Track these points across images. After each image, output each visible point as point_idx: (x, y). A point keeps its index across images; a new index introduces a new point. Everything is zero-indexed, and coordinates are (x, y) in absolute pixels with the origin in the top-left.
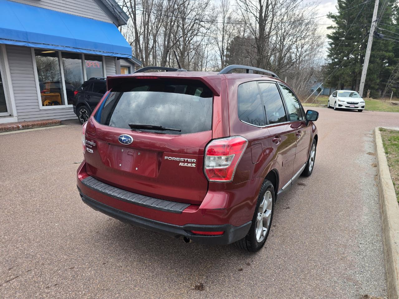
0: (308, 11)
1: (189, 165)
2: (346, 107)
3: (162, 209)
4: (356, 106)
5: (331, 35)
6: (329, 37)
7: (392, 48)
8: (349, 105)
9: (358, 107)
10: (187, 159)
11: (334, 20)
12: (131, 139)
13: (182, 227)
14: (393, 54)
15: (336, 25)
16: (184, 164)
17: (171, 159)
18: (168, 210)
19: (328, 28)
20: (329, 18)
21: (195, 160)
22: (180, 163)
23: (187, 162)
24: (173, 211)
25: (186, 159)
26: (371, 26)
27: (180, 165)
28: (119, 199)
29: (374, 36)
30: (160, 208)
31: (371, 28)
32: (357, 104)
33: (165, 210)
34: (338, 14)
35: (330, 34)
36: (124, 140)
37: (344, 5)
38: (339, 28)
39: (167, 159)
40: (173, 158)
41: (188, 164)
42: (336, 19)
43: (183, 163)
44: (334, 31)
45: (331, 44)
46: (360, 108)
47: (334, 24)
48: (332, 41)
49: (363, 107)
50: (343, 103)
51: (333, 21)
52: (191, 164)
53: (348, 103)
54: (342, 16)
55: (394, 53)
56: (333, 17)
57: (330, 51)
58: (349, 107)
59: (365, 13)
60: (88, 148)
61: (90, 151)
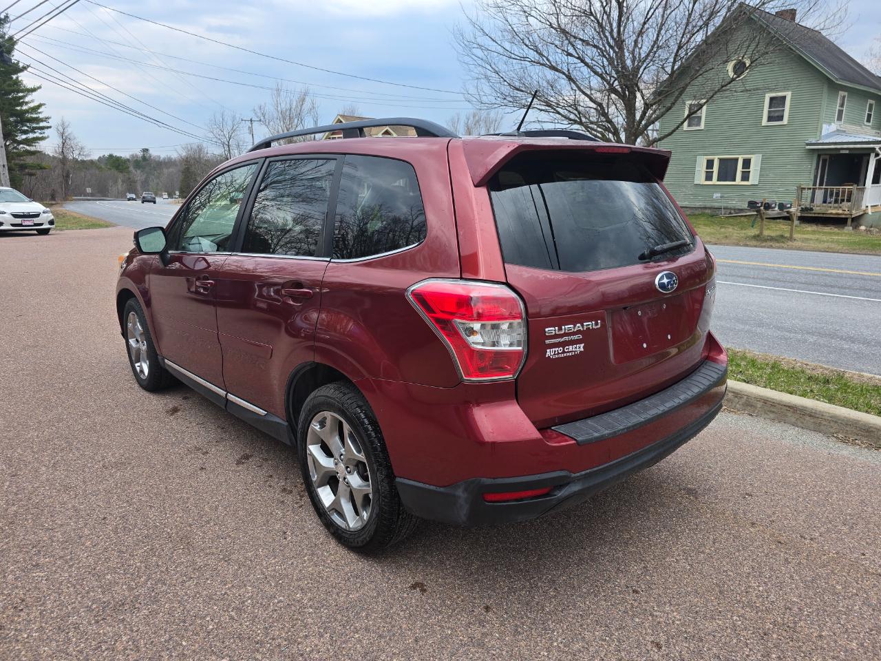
2: (13, 225)
4: (36, 220)
8: (18, 221)
9: (42, 224)
12: (675, 276)
32: (37, 215)
46: (46, 226)
49: (51, 222)
50: (3, 217)
53: (16, 216)
58: (20, 225)
60: (557, 349)
61: (568, 352)
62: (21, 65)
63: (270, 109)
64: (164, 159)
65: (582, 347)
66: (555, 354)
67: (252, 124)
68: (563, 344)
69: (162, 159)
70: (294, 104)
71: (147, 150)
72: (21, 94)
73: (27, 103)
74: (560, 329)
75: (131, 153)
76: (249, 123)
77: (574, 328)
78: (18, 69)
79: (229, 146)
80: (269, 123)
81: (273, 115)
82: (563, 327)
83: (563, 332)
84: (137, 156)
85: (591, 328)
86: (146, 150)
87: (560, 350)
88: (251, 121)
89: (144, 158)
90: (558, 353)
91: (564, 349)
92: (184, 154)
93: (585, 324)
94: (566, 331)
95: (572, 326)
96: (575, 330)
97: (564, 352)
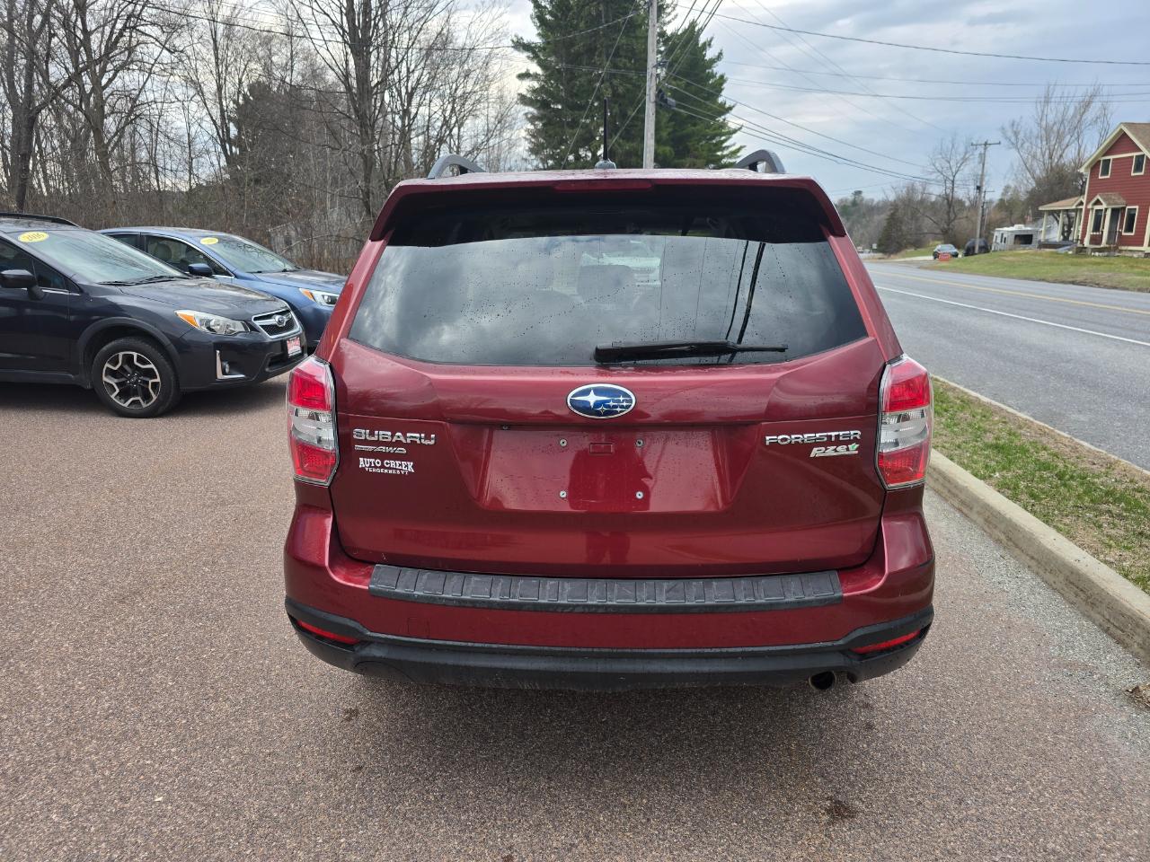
0: (482, 23)
1: (842, 450)
3: (778, 604)
5: (529, 96)
6: (523, 100)
7: (669, 134)
10: (837, 433)
11: (530, 54)
12: (625, 395)
13: (841, 642)
14: (672, 149)
15: (539, 70)
16: (826, 449)
17: (786, 439)
18: (798, 602)
19: (522, 76)
20: (519, 51)
21: (859, 432)
22: (815, 450)
23: (838, 442)
24: (817, 601)
25: (833, 434)
26: (648, 77)
27: (812, 455)
28: (600, 611)
29: (656, 102)
30: (771, 604)
31: (648, 84)
33: (788, 607)
34: (538, 40)
35: (525, 93)
36: (597, 404)
37: (548, 17)
38: (548, 77)
39: (774, 445)
40: (793, 436)
41: (839, 448)
42: (536, 56)
43: (823, 449)
44: (536, 85)
45: (532, 119)
47: (535, 68)
48: (535, 112)
51: (528, 57)
52: (845, 447)
54: (550, 46)
55: (673, 147)
56: (526, 47)
57: (533, 136)
59: (603, 43)
60: (372, 460)
61: (390, 468)
62: (727, 106)
63: (1029, 123)
64: (878, 203)
65: (410, 467)
66: (370, 466)
67: (985, 149)
68: (383, 456)
69: (875, 203)
70: (1071, 112)
71: (860, 192)
72: (723, 138)
73: (728, 147)
74: (372, 434)
75: (841, 197)
76: (981, 149)
77: (392, 436)
78: (725, 110)
79: (953, 182)
80: (1022, 145)
81: (1031, 132)
82: (376, 432)
83: (375, 438)
84: (846, 200)
85: (418, 442)
86: (858, 193)
87: (378, 462)
88: (986, 144)
89: (854, 203)
90: (376, 467)
91: (382, 463)
92: (892, 197)
93: (408, 435)
94: (381, 439)
95: (389, 433)
96: (394, 440)
97: (383, 467)
